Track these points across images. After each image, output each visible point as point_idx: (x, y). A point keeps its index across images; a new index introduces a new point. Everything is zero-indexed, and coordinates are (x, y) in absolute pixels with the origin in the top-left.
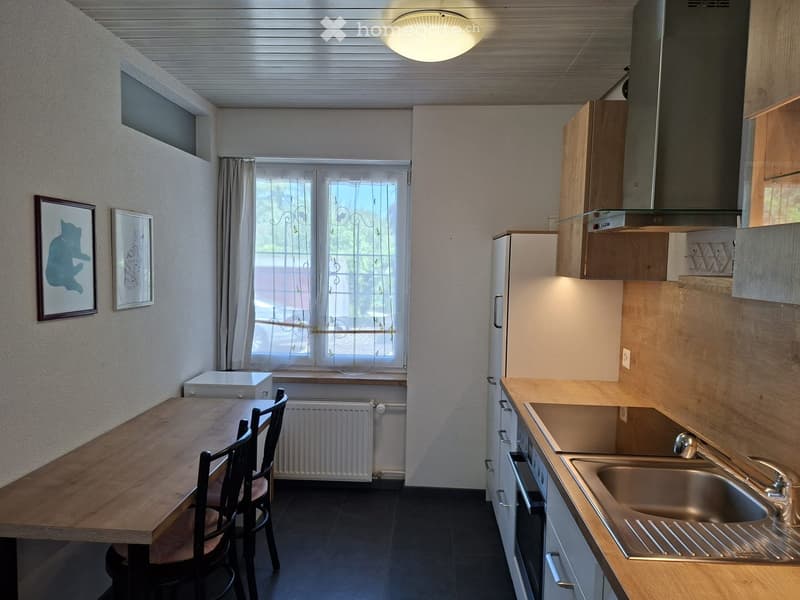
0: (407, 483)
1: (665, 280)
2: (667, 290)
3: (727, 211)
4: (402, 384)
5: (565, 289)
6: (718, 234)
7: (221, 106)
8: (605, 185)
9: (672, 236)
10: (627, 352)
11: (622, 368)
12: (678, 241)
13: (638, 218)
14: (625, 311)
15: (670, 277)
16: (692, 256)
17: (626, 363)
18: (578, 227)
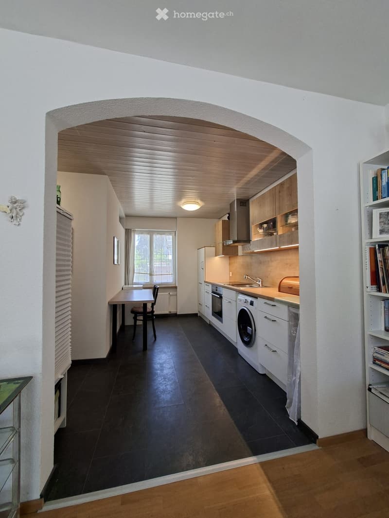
0: (178, 313)
1: (238, 255)
2: (239, 258)
3: (248, 240)
4: (176, 288)
5: (217, 259)
6: (248, 245)
7: (127, 216)
8: (226, 234)
9: (239, 246)
10: (231, 273)
11: (230, 277)
12: (240, 248)
13: (234, 242)
14: (230, 264)
15: (239, 255)
16: (243, 250)
17: (231, 275)
18: (221, 245)
